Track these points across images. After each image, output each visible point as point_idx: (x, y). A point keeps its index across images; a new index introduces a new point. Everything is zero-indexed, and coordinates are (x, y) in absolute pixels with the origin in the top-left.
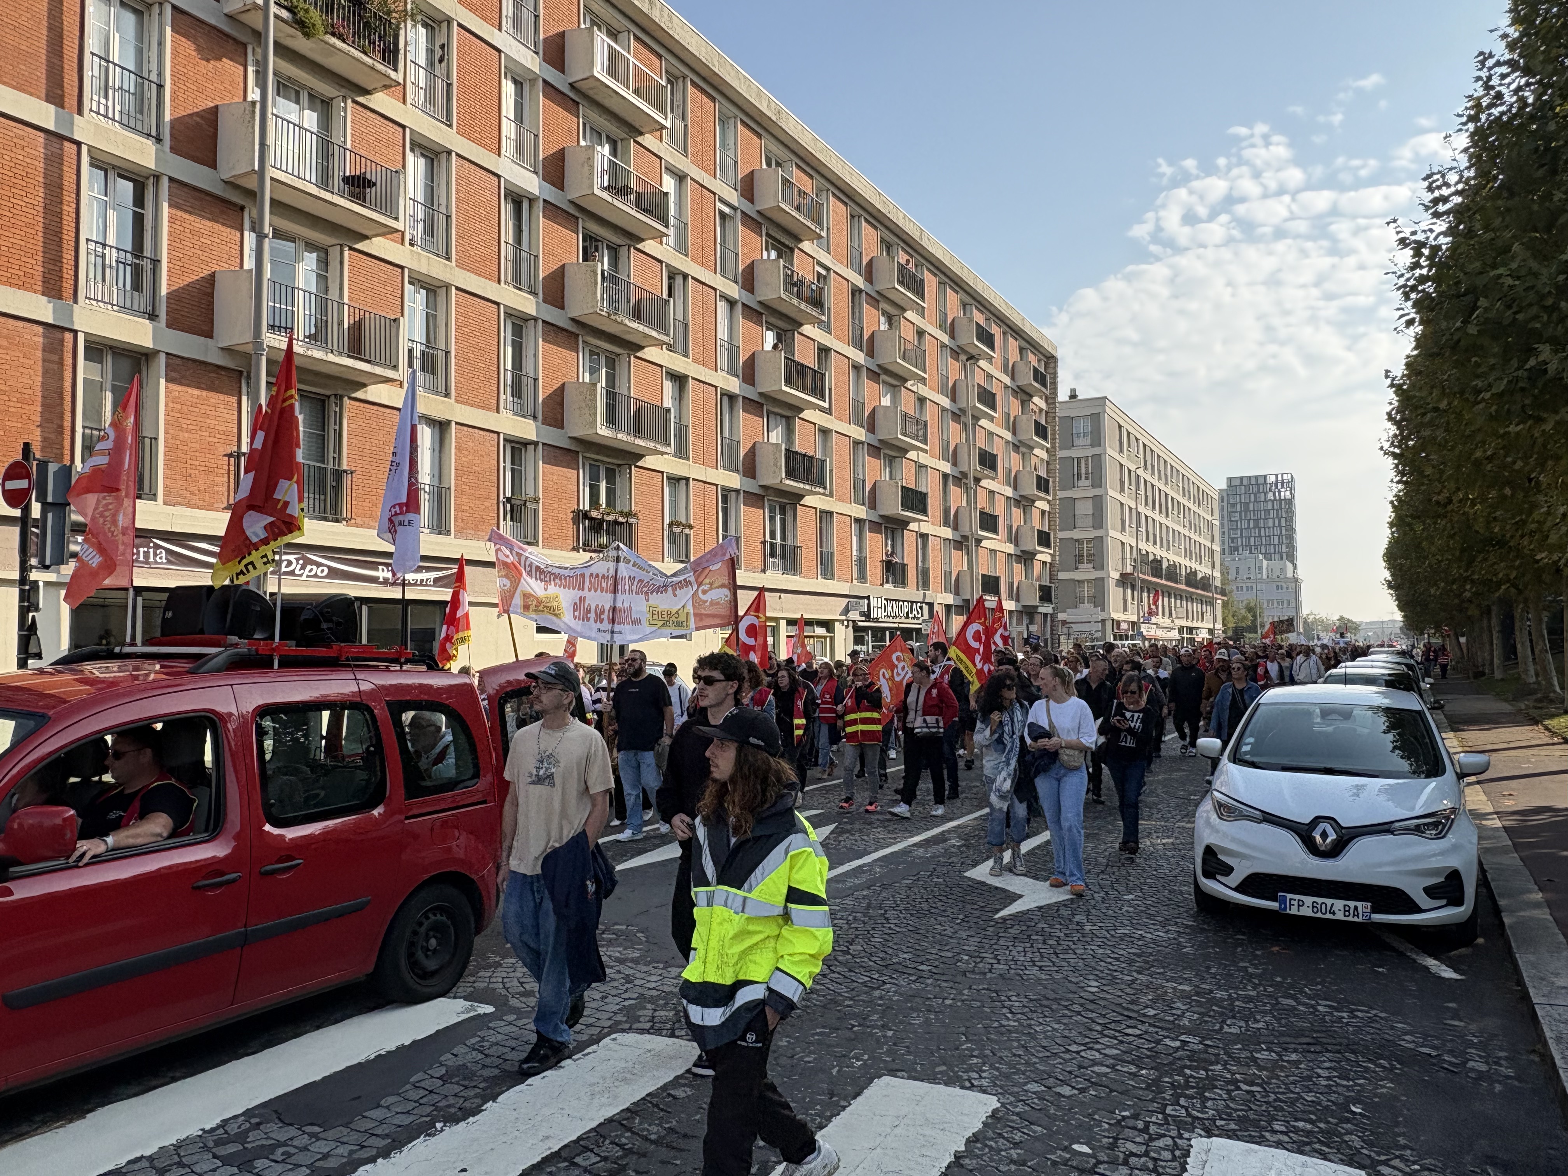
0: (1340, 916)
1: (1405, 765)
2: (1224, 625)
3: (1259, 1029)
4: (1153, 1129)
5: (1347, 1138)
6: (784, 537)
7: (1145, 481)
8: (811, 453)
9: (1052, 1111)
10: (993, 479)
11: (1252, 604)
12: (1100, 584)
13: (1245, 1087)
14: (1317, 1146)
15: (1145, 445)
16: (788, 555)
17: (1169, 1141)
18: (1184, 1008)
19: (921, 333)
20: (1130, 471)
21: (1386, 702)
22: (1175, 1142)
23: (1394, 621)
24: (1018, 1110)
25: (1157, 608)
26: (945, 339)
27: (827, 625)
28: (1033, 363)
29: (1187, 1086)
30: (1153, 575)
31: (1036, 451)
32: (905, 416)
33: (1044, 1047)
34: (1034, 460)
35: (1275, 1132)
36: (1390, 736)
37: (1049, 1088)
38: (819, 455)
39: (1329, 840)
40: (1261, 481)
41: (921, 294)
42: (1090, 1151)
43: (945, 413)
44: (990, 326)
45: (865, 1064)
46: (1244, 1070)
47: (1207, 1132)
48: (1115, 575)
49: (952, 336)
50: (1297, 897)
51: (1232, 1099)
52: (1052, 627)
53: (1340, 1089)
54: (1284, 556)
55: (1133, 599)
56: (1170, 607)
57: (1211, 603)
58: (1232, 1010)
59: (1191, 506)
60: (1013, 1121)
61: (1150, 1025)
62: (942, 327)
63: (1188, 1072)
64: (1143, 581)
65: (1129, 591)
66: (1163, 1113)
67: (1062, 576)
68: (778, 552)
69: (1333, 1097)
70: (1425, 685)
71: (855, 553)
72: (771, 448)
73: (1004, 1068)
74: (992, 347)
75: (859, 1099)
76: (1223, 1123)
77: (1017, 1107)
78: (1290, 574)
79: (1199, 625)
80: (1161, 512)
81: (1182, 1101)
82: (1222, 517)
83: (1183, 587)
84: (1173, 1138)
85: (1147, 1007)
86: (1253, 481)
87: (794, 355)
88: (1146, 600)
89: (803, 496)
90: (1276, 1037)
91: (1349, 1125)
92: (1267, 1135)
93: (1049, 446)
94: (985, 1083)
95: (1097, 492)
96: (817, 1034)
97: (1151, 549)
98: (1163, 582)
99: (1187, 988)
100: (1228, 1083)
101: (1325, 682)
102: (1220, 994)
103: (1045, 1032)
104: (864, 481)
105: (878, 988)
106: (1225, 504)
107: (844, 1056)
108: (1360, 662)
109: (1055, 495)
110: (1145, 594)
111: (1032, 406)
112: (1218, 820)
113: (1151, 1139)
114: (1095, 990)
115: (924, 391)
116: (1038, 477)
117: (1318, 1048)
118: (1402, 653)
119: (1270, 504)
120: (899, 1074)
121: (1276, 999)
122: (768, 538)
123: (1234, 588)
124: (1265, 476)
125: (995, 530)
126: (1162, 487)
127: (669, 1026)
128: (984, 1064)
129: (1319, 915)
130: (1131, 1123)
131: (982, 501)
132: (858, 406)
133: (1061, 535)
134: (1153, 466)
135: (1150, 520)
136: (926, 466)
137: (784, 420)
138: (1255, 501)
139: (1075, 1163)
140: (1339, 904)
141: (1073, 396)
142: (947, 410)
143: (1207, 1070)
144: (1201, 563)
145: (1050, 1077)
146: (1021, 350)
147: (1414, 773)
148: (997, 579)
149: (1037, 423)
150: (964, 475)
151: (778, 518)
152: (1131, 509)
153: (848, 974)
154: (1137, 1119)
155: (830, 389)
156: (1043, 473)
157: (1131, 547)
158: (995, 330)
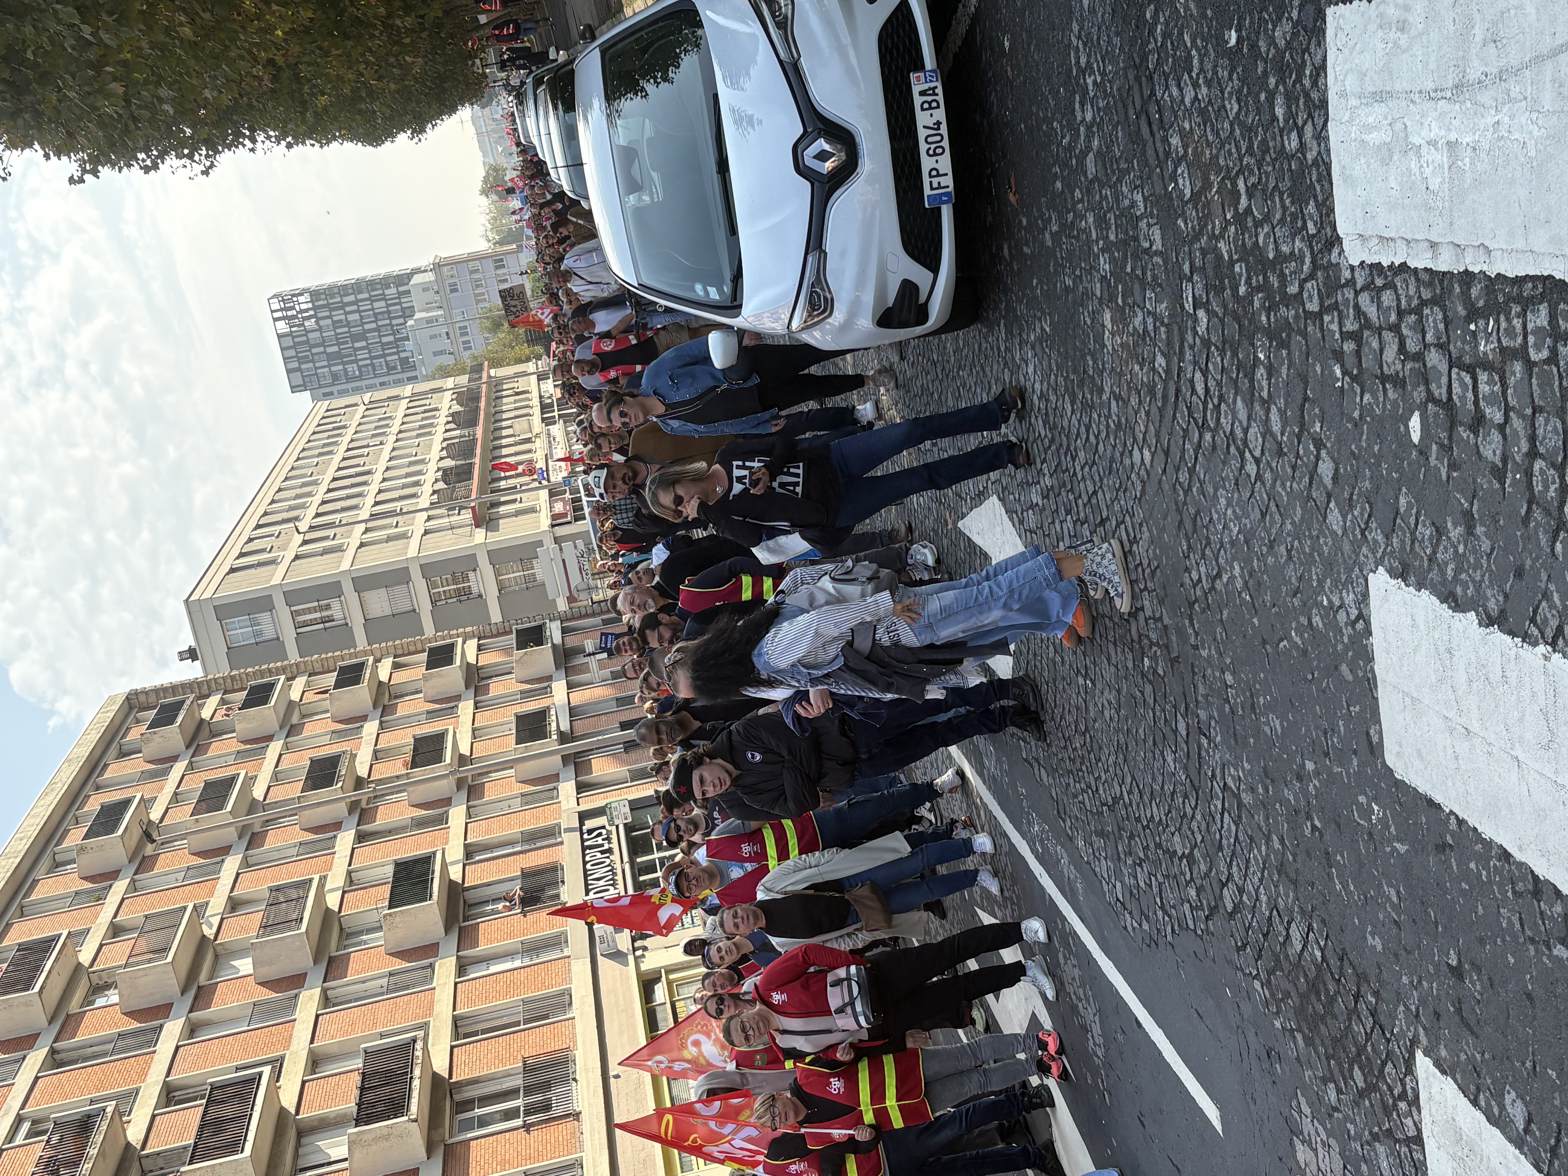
0: (940, 114)
1: (689, 62)
2: (528, 360)
3: (1145, 199)
4: (1351, 326)
5: (1282, 43)
6: (511, 1094)
7: (318, 515)
8: (356, 1079)
9: (1367, 484)
10: (354, 756)
11: (488, 323)
12: (497, 557)
13: (1244, 202)
14: (1307, 82)
15: (259, 526)
16: (542, 1078)
17: (1364, 300)
18: (1140, 314)
19: (116, 930)
20: (305, 542)
21: (598, 104)
22: (1362, 290)
23: (474, 120)
24: (1380, 538)
25: (521, 463)
26: (120, 886)
27: (647, 984)
28: (143, 729)
29: (1265, 287)
30: (470, 478)
31: (295, 695)
32: (266, 927)
33: (1263, 515)
34: (310, 697)
35: (1302, 146)
36: (650, 87)
37: (1329, 496)
38: (358, 1063)
39: (827, 147)
40: (289, 342)
41: (44, 946)
42: (1417, 413)
43: (251, 861)
44: (88, 814)
45: (1376, 799)
46: (1216, 209)
47: (1332, 245)
48: (480, 535)
49: (114, 875)
50: (926, 180)
51: (1267, 218)
52: (581, 617)
53: (1209, 66)
54: (401, 289)
55: (515, 501)
56: (516, 444)
57: (497, 385)
58: (1125, 243)
59: (347, 439)
60: (1403, 542)
61: (1181, 359)
62: (100, 897)
63: (1242, 290)
64: (482, 491)
65: (502, 509)
66: (1319, 315)
67: (496, 617)
68: (539, 1097)
69: (1223, 74)
70: (562, 56)
71: (518, 963)
72: (357, 1154)
73: (1315, 572)
74: (125, 804)
75: (1438, 798)
76: (1310, 225)
77: (1375, 541)
78: (430, 277)
79: (535, 395)
80: (365, 483)
81: (1293, 289)
82: (357, 390)
83: (479, 431)
84: (1357, 293)
85: (1153, 369)
86: (292, 353)
87: (185, 1148)
88: (512, 482)
89: (435, 1074)
90: (1151, 172)
91: (1261, 43)
92: (1310, 157)
93: (283, 678)
94: (1349, 598)
95: (348, 587)
96: (1345, 887)
97: (427, 489)
98: (477, 460)
99: (1108, 316)
100: (1243, 228)
101: (587, 198)
102: (1105, 266)
103: (1237, 517)
104: (391, 974)
105: (1238, 797)
106: (335, 389)
107: (1370, 834)
108: (545, 155)
109: (365, 653)
110: (503, 484)
111: (218, 718)
112: (836, 313)
113: (1367, 324)
114: (1147, 454)
115: (217, 904)
116: (338, 685)
117: (1153, 108)
118: (520, 99)
119: (322, 323)
120: (1375, 739)
121: (1091, 182)
122: (518, 1122)
123: (468, 352)
124: (280, 336)
125: (438, 739)
126: (323, 488)
127: (1404, 1149)
128: (1319, 605)
129: (946, 143)
130: (1350, 361)
131: (394, 768)
132: (260, 1011)
133: (429, 630)
134: (291, 508)
135: (380, 498)
136: (349, 873)
137: (304, 1141)
138: (323, 344)
139: (1443, 435)
140: (923, 119)
141: (191, 654)
142: (245, 858)
143: (1232, 263)
144: (436, 409)
145: (1309, 497)
146: (123, 754)
147: (698, 46)
148: (520, 719)
149: (247, 704)
150: (353, 806)
151: (479, 1111)
152: (367, 530)
153: (1227, 851)
154: (1342, 352)
155: (238, 1069)
156: (331, 679)
157: (429, 518)
158: (94, 804)
